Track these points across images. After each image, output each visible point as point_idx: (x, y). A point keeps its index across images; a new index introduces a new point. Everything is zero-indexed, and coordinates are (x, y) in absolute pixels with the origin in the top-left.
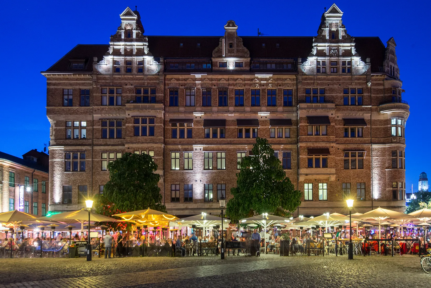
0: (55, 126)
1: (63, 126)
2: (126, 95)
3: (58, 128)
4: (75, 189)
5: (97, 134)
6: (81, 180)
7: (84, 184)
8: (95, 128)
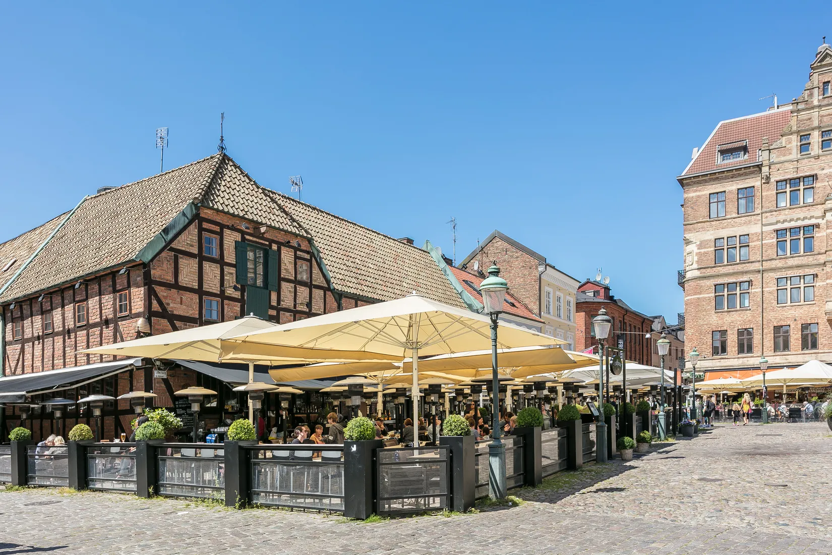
0: (698, 249)
1: (711, 248)
2: (823, 184)
3: (702, 251)
4: (733, 334)
5: (769, 252)
6: (742, 322)
7: (748, 326)
8: (765, 244)
